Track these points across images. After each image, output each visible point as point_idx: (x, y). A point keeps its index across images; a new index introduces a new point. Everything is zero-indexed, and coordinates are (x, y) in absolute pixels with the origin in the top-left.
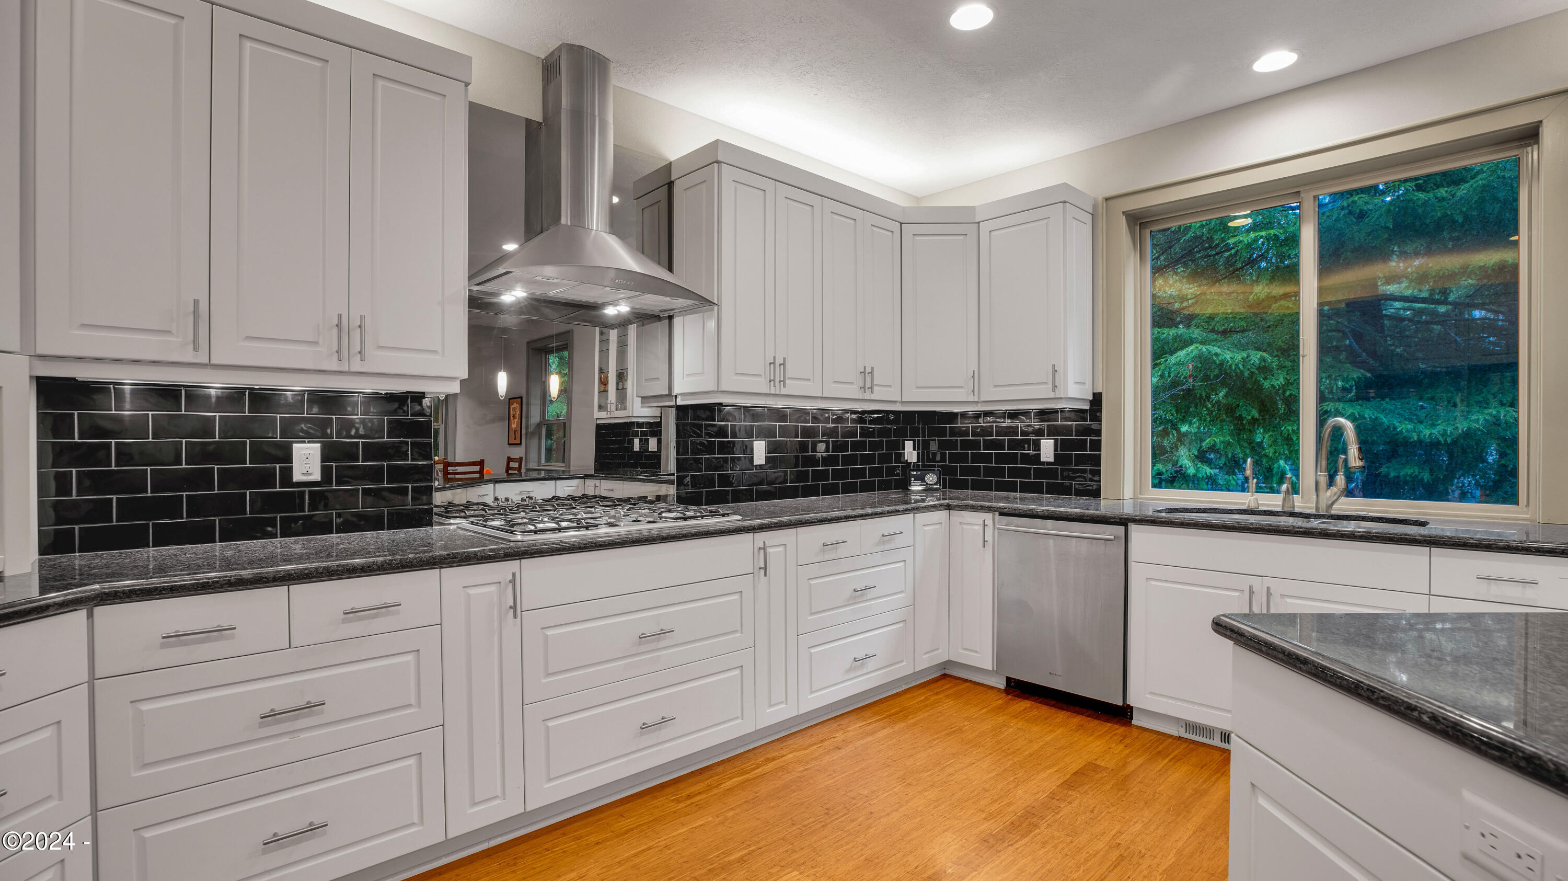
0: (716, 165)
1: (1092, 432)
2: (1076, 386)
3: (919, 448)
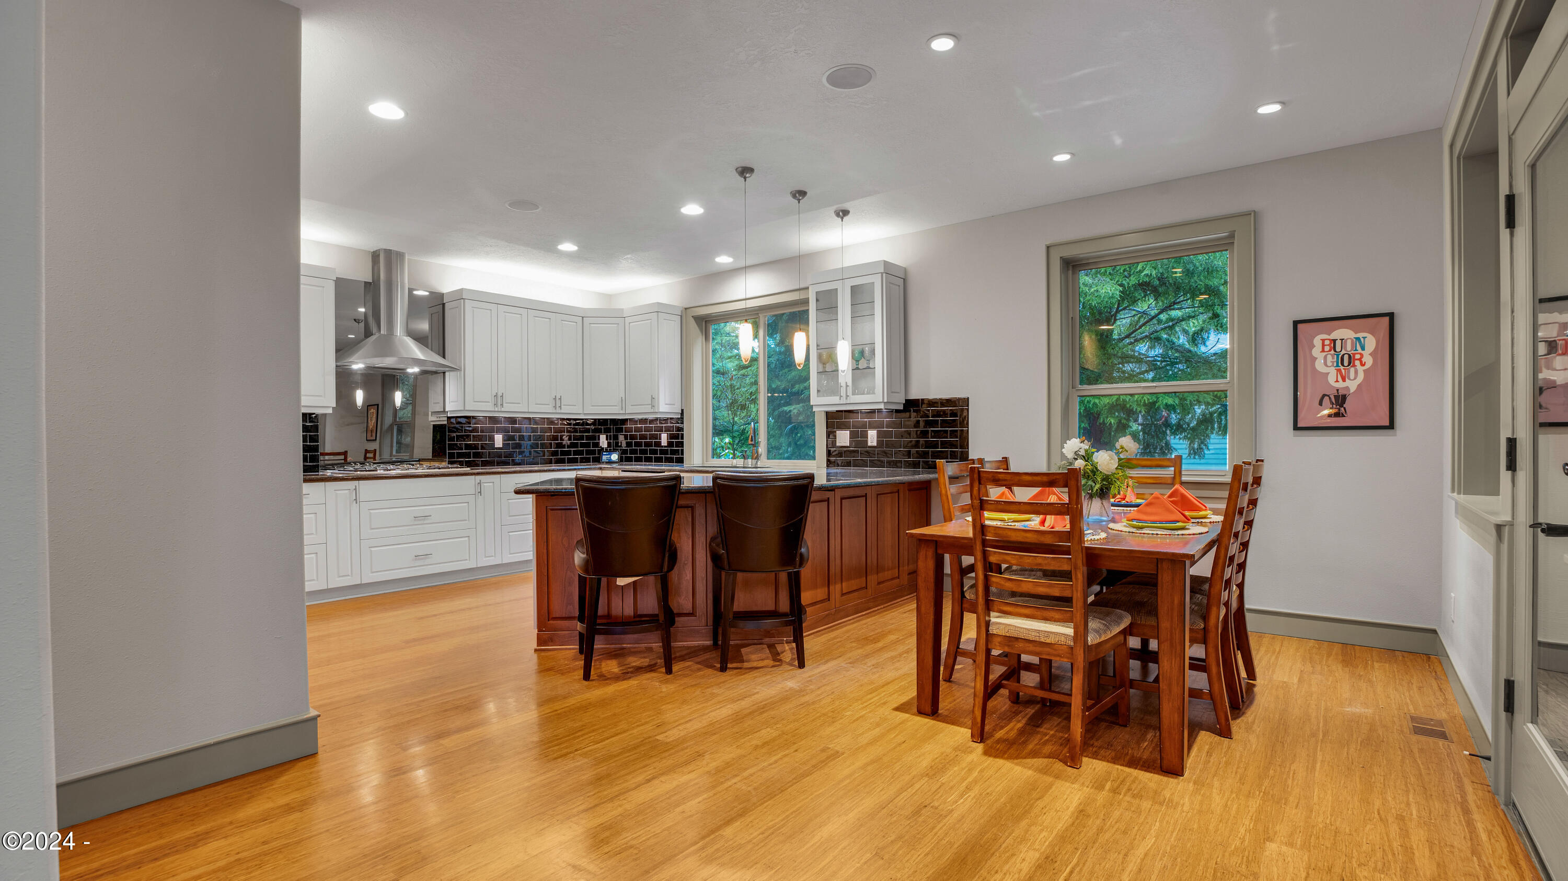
0: (462, 300)
1: (681, 429)
2: (667, 406)
3: (610, 440)
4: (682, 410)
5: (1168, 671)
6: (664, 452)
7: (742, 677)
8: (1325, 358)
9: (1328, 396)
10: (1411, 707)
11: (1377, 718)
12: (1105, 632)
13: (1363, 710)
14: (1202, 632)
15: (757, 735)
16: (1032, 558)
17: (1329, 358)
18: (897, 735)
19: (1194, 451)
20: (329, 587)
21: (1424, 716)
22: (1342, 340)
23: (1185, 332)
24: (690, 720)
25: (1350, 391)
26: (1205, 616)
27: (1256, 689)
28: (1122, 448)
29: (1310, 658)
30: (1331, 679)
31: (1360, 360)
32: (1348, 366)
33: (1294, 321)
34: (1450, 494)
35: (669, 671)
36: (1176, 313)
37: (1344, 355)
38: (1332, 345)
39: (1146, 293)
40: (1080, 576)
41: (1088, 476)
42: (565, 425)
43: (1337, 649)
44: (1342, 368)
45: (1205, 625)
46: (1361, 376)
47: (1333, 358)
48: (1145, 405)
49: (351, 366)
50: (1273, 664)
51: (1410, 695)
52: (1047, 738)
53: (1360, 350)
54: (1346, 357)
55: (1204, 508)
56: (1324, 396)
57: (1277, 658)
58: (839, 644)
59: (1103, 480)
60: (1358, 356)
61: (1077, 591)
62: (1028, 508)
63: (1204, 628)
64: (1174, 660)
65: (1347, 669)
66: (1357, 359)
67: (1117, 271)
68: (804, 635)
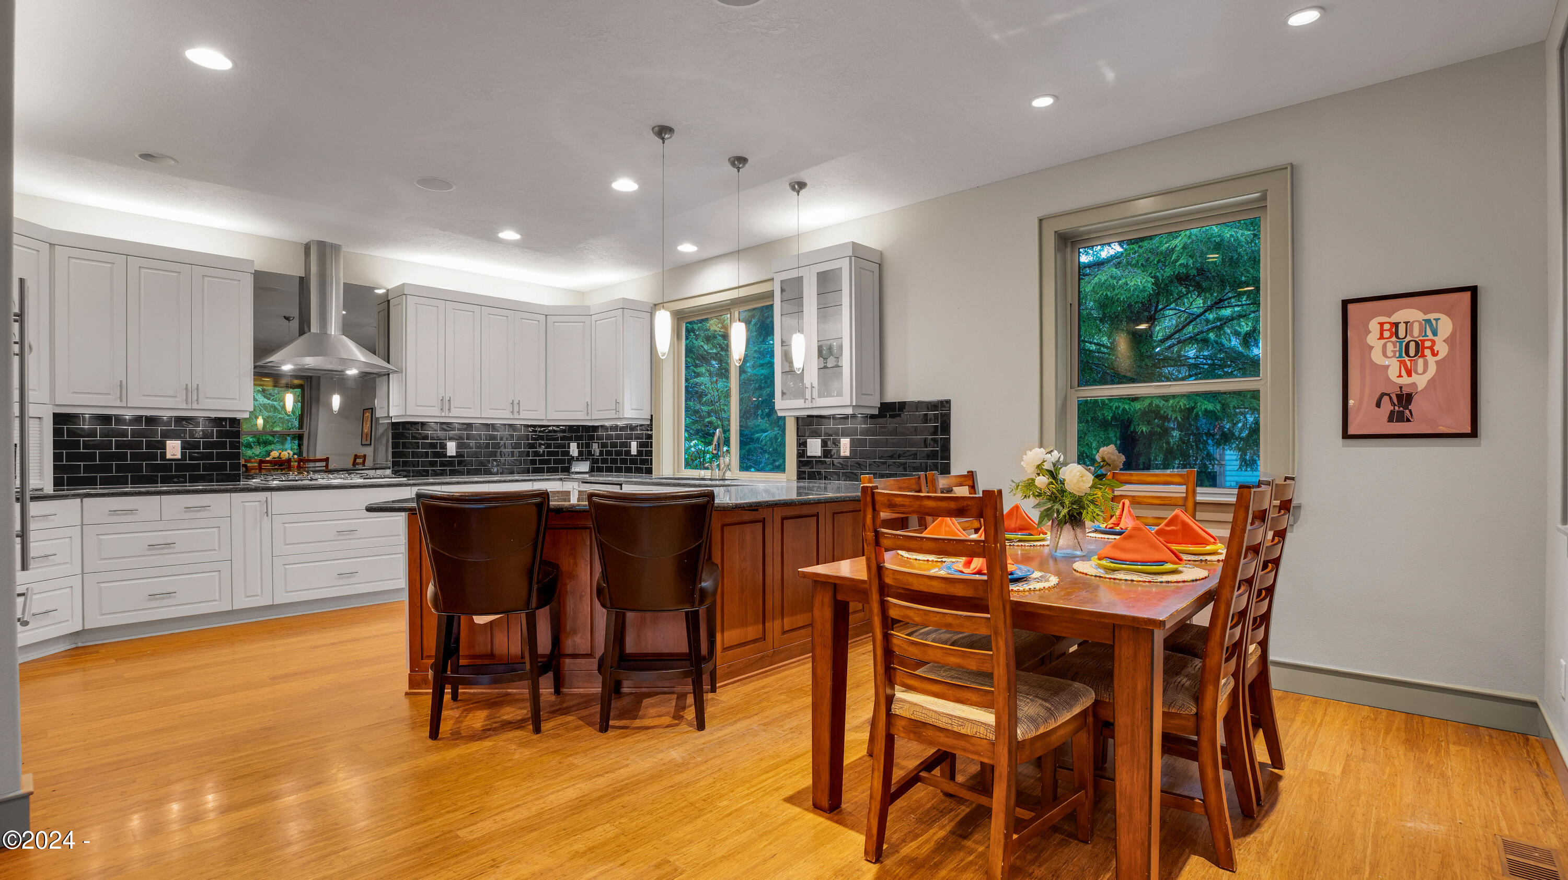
0: (404, 296)
1: (650, 437)
2: (633, 411)
3: (582, 448)
4: (652, 416)
5: (1128, 787)
6: (633, 461)
7: (622, 740)
8: (1385, 346)
9: (1388, 395)
10: (1503, 824)
11: (1453, 842)
12: (1046, 721)
13: (1432, 827)
14: (1193, 720)
15: (587, 834)
16: (940, 615)
17: (1390, 347)
18: (770, 844)
19: (1245, 463)
20: (234, 609)
21: (1523, 841)
22: (1406, 323)
23: (1237, 334)
24: (518, 806)
25: (1417, 388)
26: (1198, 696)
27: (1282, 785)
28: (1104, 460)
29: (1362, 734)
30: (1388, 770)
31: (1431, 348)
32: (1415, 356)
33: (1343, 301)
34: (1560, 526)
35: (537, 730)
36: (1227, 312)
37: (1409, 342)
38: (1394, 330)
39: (1189, 289)
40: (1002, 644)
41: (1056, 498)
42: (530, 432)
43: (1399, 720)
44: (1406, 359)
45: (1197, 709)
46: (1432, 369)
47: (1395, 347)
48: (1181, 411)
49: (280, 367)
50: (1310, 743)
51: (1501, 802)
52: (971, 858)
53: (1431, 336)
54: (1412, 345)
55: (1212, 540)
56: (1383, 395)
57: (1317, 733)
58: (764, 696)
59: (1072, 503)
60: (1428, 344)
61: (999, 665)
62: (930, 545)
63: (1197, 714)
64: (1136, 772)
65: (1411, 755)
66: (1427, 348)
67: (1151, 262)
68: (717, 685)
